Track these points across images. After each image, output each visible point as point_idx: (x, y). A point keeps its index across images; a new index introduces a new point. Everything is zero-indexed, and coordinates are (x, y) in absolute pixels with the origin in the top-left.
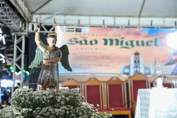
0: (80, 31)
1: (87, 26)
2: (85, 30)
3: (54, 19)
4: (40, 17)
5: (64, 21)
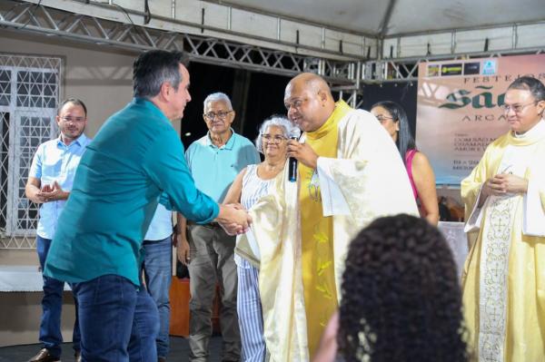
0: (477, 71)
1: (496, 56)
2: (489, 66)
3: (428, 45)
4: (399, 42)
5: (450, 46)
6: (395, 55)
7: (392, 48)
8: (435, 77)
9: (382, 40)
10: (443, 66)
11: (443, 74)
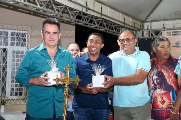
3: (164, 25)
4: (151, 24)
5: (173, 25)
6: (149, 28)
7: (148, 26)
8: (170, 36)
9: (144, 23)
10: (173, 32)
11: (173, 35)
